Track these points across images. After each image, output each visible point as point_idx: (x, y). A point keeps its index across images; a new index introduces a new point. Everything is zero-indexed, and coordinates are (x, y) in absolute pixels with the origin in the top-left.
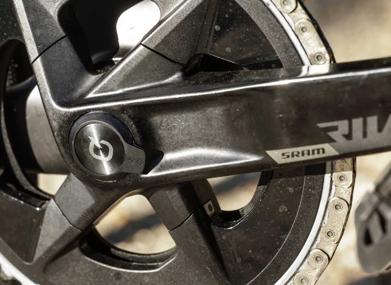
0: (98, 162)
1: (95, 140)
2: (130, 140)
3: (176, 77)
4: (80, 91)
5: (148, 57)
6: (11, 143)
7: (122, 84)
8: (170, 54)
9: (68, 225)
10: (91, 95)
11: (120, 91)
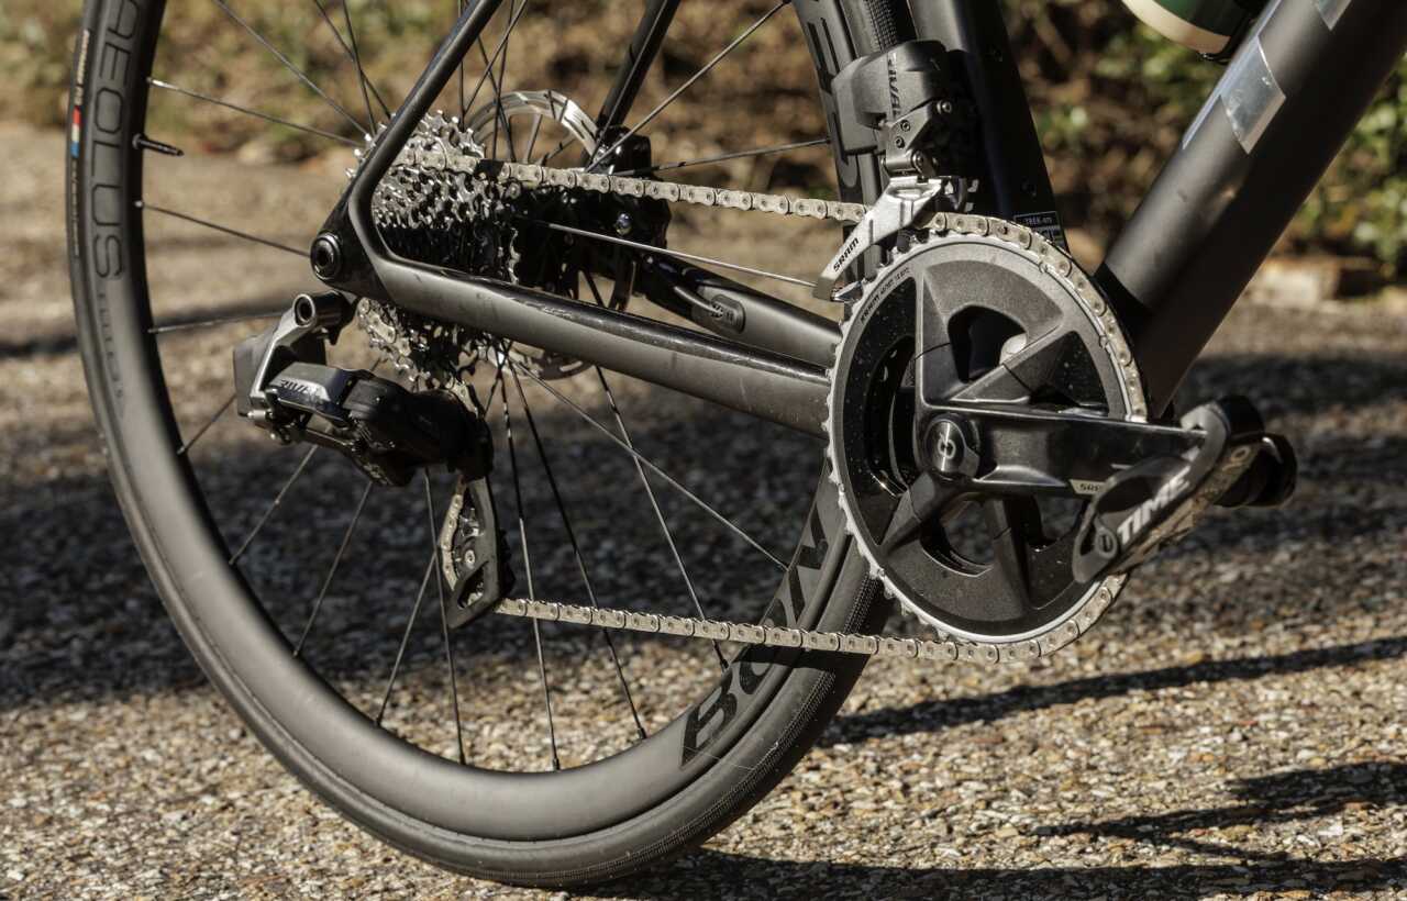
0: (941, 456)
1: (946, 439)
2: (971, 443)
3: (1024, 399)
4: (947, 393)
5: (1005, 376)
6: (896, 450)
7: (980, 396)
8: (1023, 379)
9: (912, 514)
10: (954, 399)
11: (977, 400)
